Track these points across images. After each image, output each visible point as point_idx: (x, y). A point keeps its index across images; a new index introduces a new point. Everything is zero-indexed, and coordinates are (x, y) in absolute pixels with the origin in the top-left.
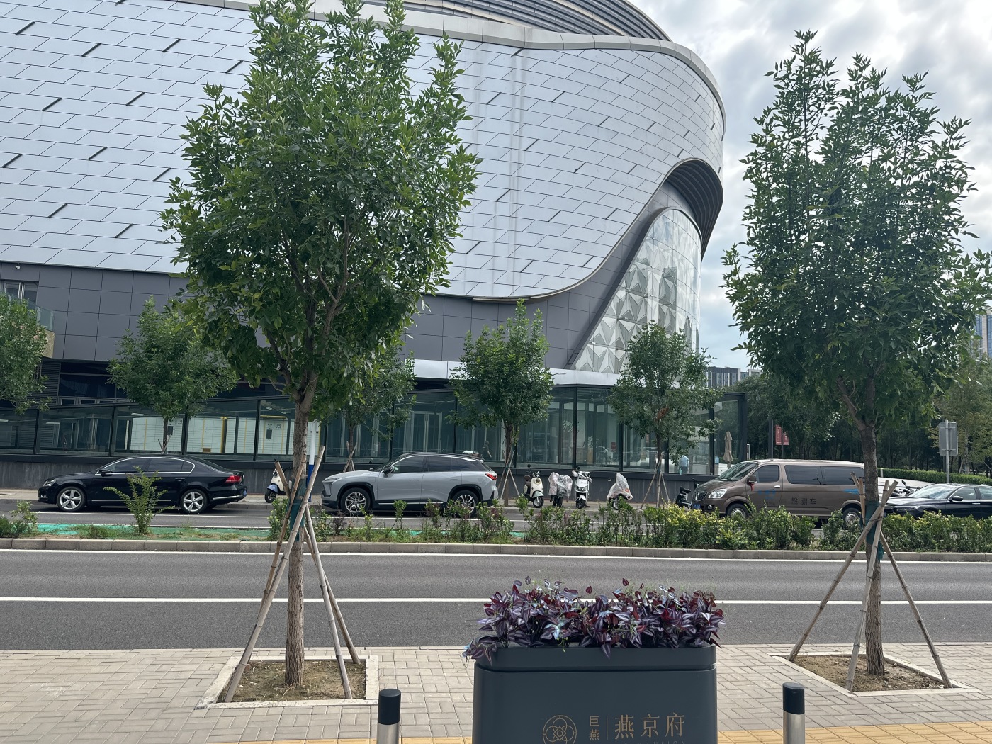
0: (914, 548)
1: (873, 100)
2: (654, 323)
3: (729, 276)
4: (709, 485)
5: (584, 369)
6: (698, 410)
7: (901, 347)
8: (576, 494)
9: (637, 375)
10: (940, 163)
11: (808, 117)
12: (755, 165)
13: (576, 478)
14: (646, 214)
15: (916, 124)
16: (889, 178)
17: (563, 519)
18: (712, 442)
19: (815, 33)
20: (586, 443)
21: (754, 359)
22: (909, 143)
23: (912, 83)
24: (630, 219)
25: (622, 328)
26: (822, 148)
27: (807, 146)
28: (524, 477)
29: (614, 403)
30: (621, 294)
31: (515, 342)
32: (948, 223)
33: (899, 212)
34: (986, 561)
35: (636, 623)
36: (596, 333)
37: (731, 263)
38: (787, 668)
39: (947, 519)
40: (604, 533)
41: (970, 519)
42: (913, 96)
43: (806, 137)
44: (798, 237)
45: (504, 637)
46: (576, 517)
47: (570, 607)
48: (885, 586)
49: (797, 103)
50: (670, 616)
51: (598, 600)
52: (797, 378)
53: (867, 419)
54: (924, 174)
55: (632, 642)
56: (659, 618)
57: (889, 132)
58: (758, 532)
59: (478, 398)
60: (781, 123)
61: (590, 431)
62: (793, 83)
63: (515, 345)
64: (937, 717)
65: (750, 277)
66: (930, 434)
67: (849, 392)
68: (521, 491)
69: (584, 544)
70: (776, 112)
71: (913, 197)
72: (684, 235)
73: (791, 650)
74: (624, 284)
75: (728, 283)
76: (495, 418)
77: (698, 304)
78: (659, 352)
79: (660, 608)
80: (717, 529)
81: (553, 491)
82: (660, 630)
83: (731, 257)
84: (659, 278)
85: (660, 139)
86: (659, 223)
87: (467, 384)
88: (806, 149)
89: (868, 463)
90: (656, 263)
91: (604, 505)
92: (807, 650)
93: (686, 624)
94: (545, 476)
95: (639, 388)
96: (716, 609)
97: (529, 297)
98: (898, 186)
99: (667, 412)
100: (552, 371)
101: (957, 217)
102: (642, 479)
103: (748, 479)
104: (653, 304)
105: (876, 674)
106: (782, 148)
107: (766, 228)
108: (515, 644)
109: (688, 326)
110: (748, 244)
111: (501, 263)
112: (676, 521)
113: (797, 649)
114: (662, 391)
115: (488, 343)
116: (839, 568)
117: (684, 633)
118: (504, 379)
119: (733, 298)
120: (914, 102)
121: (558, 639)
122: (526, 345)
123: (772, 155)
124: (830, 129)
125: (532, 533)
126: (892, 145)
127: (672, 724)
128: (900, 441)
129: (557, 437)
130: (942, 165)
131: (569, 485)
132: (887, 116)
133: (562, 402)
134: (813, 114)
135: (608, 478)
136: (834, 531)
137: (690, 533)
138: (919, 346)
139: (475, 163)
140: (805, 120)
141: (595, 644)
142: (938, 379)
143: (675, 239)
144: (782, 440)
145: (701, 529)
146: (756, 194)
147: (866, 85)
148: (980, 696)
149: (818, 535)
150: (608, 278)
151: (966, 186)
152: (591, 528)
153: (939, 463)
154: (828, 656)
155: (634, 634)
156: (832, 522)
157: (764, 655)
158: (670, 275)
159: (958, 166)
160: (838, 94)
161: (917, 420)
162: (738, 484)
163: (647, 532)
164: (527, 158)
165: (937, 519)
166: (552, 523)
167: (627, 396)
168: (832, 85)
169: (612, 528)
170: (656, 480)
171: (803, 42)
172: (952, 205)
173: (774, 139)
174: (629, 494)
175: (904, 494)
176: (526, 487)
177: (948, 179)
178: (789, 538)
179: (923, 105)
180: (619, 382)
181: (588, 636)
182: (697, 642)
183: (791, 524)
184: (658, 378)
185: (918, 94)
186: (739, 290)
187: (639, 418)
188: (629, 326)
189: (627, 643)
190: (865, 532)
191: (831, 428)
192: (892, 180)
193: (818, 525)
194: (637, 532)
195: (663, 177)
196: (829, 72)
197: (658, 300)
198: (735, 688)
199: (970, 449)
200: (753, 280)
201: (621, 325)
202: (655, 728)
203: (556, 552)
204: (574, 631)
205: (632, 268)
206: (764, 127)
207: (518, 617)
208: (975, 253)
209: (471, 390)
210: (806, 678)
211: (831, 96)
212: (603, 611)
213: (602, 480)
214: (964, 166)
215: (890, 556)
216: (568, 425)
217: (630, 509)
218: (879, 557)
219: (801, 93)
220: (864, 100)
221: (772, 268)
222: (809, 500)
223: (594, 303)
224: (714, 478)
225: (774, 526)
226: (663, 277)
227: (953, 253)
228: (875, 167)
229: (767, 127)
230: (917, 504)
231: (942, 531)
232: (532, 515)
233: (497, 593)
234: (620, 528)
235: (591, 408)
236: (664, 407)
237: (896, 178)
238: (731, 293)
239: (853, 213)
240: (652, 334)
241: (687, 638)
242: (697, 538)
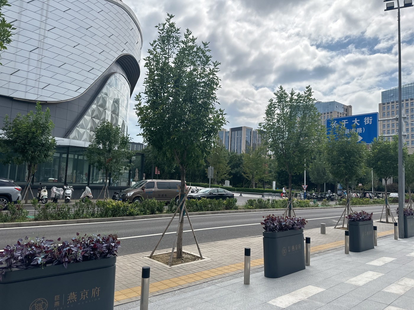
0: (197, 210)
1: (192, 47)
2: (108, 121)
3: (137, 105)
4: (127, 190)
5: (74, 139)
6: (125, 159)
7: (195, 139)
8: (65, 196)
9: (99, 143)
10: (211, 76)
11: (170, 48)
12: (149, 62)
13: (66, 189)
14: (107, 73)
15: (205, 60)
16: (195, 78)
17: (56, 208)
18: (130, 173)
19: (174, 16)
20: (73, 173)
21: (145, 140)
22: (202, 67)
23: (205, 44)
24: (100, 74)
25: (94, 122)
26: (174, 61)
27: (168, 59)
28: (38, 189)
29: (87, 155)
30: (94, 106)
31: (36, 123)
32: (212, 98)
33: (198, 91)
34: (218, 214)
35: (81, 251)
36: (81, 122)
37: (138, 100)
38: (148, 261)
39: (208, 200)
40: (77, 213)
41: (215, 200)
42: (205, 50)
43: (168, 55)
44: (164, 94)
45: (10, 266)
46: (63, 207)
47: (48, 248)
48: (185, 225)
49: (166, 41)
50: (97, 246)
51: (64, 243)
52: (160, 148)
53: (183, 165)
54: (206, 78)
55: (78, 259)
56: (92, 248)
57: (196, 61)
58: (144, 208)
59: (12, 149)
60: (160, 48)
61: (75, 168)
62: (165, 33)
63: (35, 124)
64: (197, 270)
65: (145, 107)
66: (206, 171)
67: (178, 154)
68: (35, 196)
69: (66, 219)
70: (158, 42)
71: (202, 87)
72: (123, 85)
73: (150, 254)
74: (95, 102)
75: (136, 108)
76: (22, 160)
77: (128, 115)
78: (109, 134)
79: (93, 243)
80: (128, 208)
81: (53, 195)
82: (92, 253)
83: (138, 98)
84: (112, 102)
85: (115, 42)
86: (112, 78)
87: (6, 142)
88: (168, 60)
89: (183, 181)
90: (111, 95)
91: (78, 201)
92: (157, 253)
93: (104, 248)
94: (49, 189)
95: (99, 149)
96: (118, 241)
97: (46, 102)
98: (198, 82)
99: (111, 160)
100: (56, 138)
101: (215, 96)
102: (98, 189)
103: (142, 188)
104: (109, 113)
105: (179, 258)
106: (159, 57)
107: (152, 88)
108: (17, 269)
109: (123, 125)
110: (145, 93)
111: (31, 83)
112: (110, 206)
113: (153, 253)
114: (110, 151)
115: (20, 122)
116: (170, 220)
117: (103, 253)
118: (28, 140)
119: (139, 115)
120: (205, 52)
121: (40, 263)
122: (42, 124)
123: (156, 59)
124: (177, 55)
125: (39, 216)
126: (197, 66)
127: (94, 292)
128: (197, 173)
129: (58, 170)
130: (212, 77)
131: (62, 193)
132: (196, 55)
133: (61, 154)
134: (171, 47)
135: (82, 189)
136: (172, 206)
137: (116, 211)
138: (201, 140)
139: (12, 29)
140: (169, 49)
141: (60, 263)
142: (206, 151)
143: (119, 86)
144: (157, 172)
145: (121, 209)
146: (149, 74)
147: (190, 41)
148: (211, 261)
149: (166, 208)
150: (88, 98)
151: (218, 86)
152: (70, 212)
153: (208, 181)
154: (164, 254)
155: (79, 257)
156: (171, 203)
157: (140, 257)
158: (116, 102)
159: (216, 78)
160: (180, 42)
161: (199, 165)
162: (138, 190)
163: (97, 212)
164: (49, 34)
165: (205, 200)
166: (50, 211)
167: (93, 152)
168: (178, 38)
169: (81, 211)
170: (104, 189)
171: (170, 18)
172: (214, 92)
173: (157, 53)
174: (91, 196)
175: (196, 192)
176: (38, 194)
177: (213, 82)
178: (156, 210)
179: (207, 54)
180: (90, 146)
181: (57, 260)
182: (109, 256)
183: (157, 205)
184: (108, 145)
185: (206, 49)
186: (141, 111)
187: (98, 162)
188: (97, 121)
189: (76, 260)
190: (179, 206)
191: (174, 168)
192: (196, 79)
193: (166, 204)
194: (93, 212)
195: (115, 59)
196: (178, 32)
197: (111, 111)
198: (127, 272)
199: (217, 176)
200: (147, 108)
201: (93, 121)
202: (87, 295)
203: (51, 224)
204: (50, 259)
205: (99, 96)
206: (153, 47)
207: (19, 256)
208: (219, 109)
209: (8, 145)
210: (155, 263)
211: (178, 42)
212: (66, 248)
213: (78, 190)
214: (218, 79)
215: (187, 214)
216: (63, 164)
217: (90, 202)
218: (183, 215)
219: (168, 38)
220: (189, 46)
221: (154, 105)
222: (164, 195)
223: (80, 109)
224: (129, 188)
225: (150, 206)
226: (114, 102)
227: (213, 108)
228: (191, 73)
229: (154, 48)
230: (200, 195)
231: (206, 204)
232: (39, 207)
233: (8, 246)
234: (85, 211)
235: (76, 157)
236: (110, 158)
237: (198, 78)
238: (138, 112)
239: (184, 88)
240: (107, 126)
241: (104, 254)
242: (119, 212)
